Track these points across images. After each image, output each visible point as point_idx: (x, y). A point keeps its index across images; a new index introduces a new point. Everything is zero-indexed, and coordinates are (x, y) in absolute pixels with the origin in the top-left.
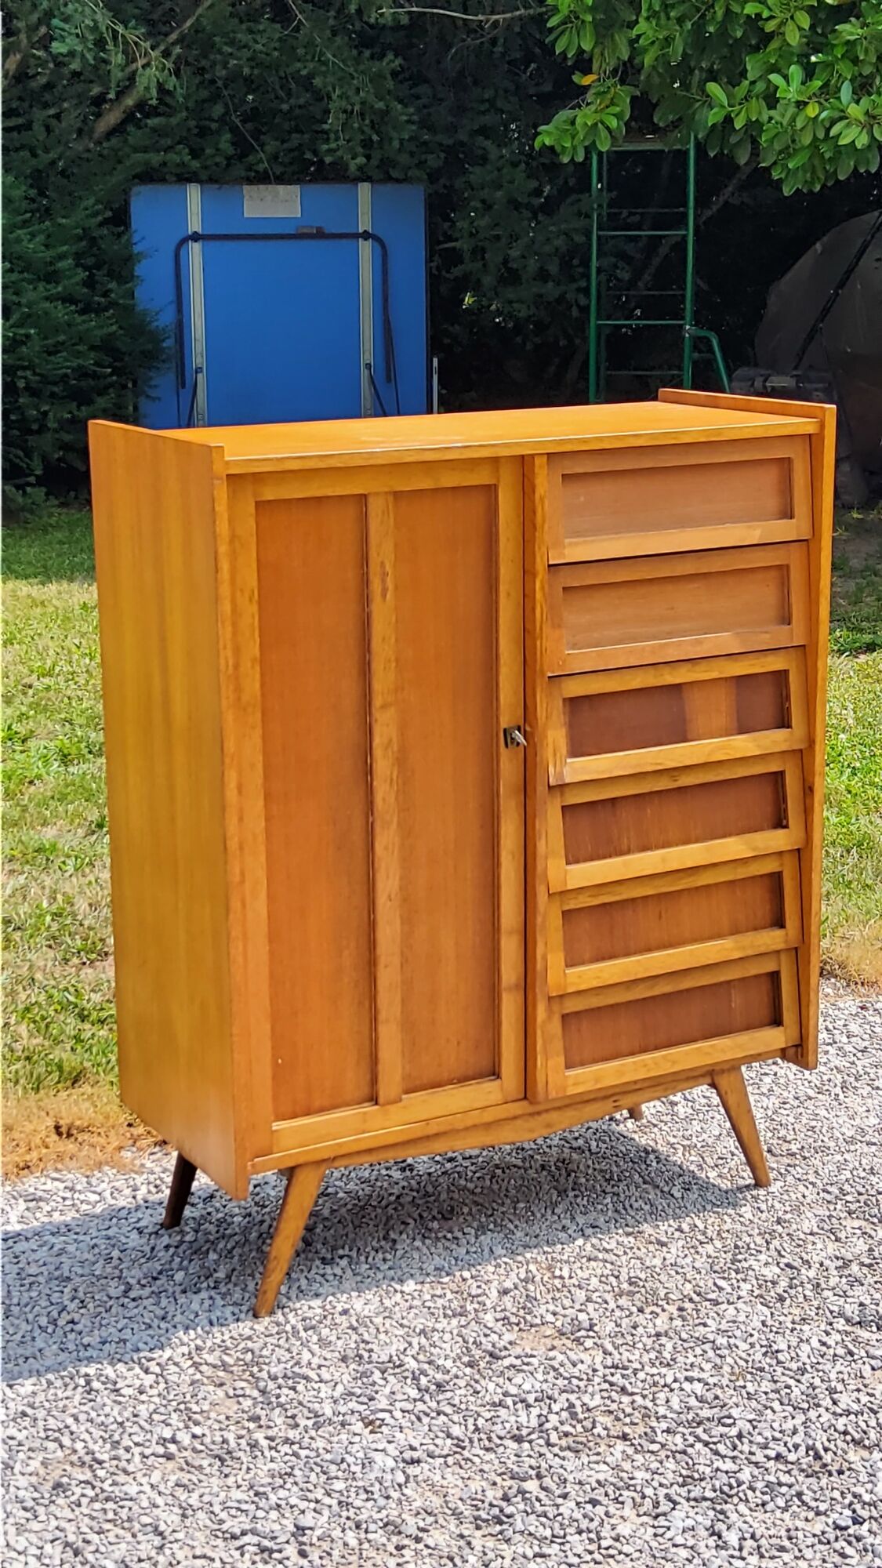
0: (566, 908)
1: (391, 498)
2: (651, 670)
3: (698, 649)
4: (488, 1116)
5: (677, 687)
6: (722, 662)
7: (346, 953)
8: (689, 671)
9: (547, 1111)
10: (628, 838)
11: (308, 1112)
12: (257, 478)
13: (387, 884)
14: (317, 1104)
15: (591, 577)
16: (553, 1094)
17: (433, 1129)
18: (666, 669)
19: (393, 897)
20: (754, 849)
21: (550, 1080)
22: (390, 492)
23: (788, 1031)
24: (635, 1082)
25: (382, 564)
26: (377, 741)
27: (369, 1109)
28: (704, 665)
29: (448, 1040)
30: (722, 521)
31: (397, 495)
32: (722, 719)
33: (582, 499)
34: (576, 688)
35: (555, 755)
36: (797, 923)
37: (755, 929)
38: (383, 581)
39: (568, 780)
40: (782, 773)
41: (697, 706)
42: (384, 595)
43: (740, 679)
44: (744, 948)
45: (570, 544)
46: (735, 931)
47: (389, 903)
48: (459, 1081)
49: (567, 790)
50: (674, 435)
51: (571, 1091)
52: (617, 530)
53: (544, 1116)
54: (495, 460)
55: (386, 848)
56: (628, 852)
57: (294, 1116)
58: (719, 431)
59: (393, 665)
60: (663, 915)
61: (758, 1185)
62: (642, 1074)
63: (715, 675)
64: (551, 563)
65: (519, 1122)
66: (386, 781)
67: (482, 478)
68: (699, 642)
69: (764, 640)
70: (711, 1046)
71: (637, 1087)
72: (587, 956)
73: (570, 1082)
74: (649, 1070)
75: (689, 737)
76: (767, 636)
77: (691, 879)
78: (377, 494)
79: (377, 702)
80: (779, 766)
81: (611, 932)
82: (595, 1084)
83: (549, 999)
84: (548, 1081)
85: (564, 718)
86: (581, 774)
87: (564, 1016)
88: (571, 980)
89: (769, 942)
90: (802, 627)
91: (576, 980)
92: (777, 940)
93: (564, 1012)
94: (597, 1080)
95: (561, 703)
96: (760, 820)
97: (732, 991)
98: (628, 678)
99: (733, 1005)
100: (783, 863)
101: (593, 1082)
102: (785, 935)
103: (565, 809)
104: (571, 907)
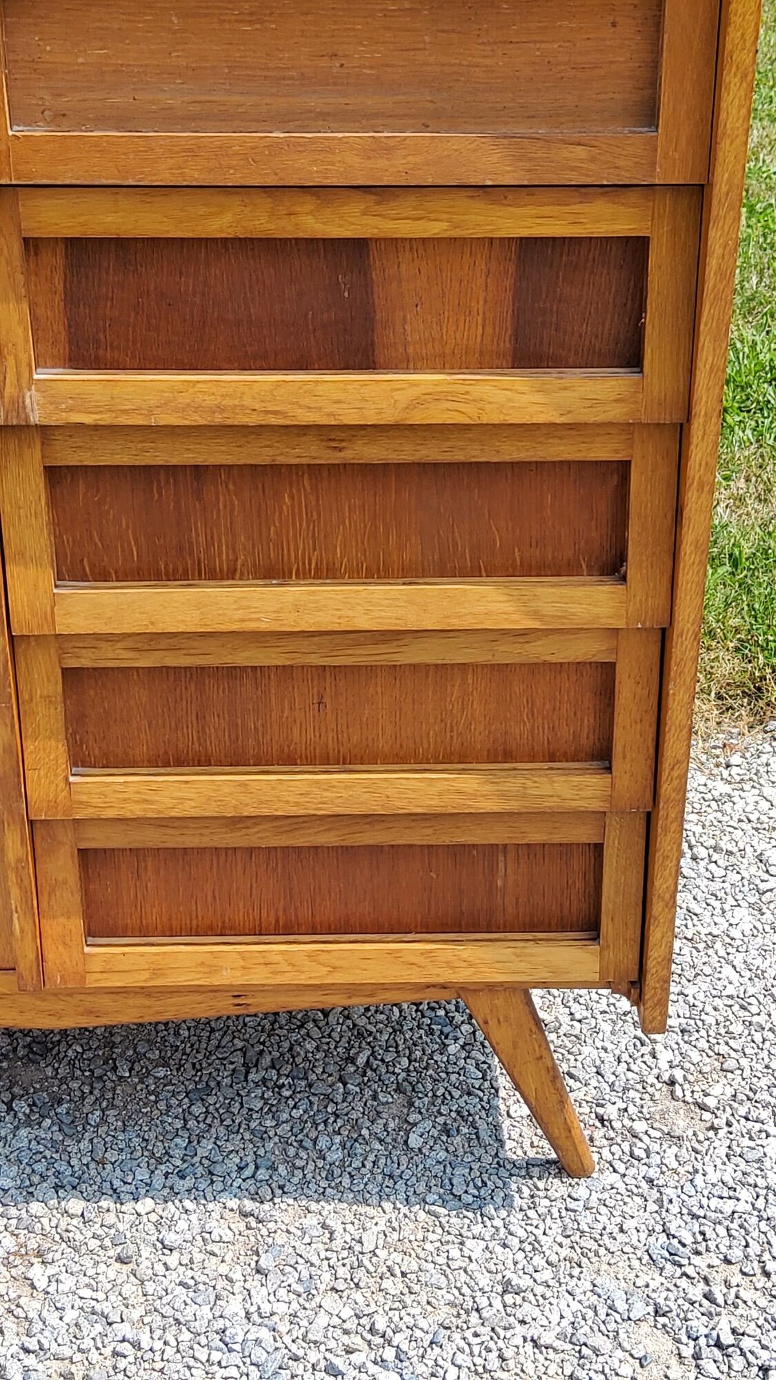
0: (72, 666)
2: (263, 201)
3: (381, 163)
5: (359, 247)
6: (462, 202)
8: (364, 213)
10: (232, 548)
16: (57, 981)
18: (306, 205)
21: (50, 956)
23: (609, 953)
28: (407, 205)
32: (472, 331)
36: (643, 768)
39: (35, 418)
40: (623, 468)
41: (406, 295)
43: (528, 247)
44: (503, 795)
46: (501, 755)
49: (59, 435)
51: (93, 981)
56: (229, 577)
60: (327, 700)
61: (563, 1169)
62: (258, 979)
63: (436, 229)
68: (386, 149)
69: (574, 162)
70: (424, 953)
72: (140, 754)
73: (96, 966)
74: (275, 973)
75: (381, 359)
76: (580, 152)
77: (381, 649)
80: (617, 451)
81: (200, 717)
82: (151, 979)
83: (31, 823)
84: (41, 958)
85: (27, 282)
86: (71, 410)
87: (83, 853)
88: (84, 798)
89: (568, 793)
90: (683, 142)
91: (96, 801)
92: (589, 793)
93: (83, 845)
94: (156, 972)
95: (17, 247)
96: (571, 553)
97: (501, 858)
98: (202, 210)
99: (500, 883)
100: (616, 650)
101: (146, 975)
102: (613, 785)
103: (53, 474)
104: (85, 662)
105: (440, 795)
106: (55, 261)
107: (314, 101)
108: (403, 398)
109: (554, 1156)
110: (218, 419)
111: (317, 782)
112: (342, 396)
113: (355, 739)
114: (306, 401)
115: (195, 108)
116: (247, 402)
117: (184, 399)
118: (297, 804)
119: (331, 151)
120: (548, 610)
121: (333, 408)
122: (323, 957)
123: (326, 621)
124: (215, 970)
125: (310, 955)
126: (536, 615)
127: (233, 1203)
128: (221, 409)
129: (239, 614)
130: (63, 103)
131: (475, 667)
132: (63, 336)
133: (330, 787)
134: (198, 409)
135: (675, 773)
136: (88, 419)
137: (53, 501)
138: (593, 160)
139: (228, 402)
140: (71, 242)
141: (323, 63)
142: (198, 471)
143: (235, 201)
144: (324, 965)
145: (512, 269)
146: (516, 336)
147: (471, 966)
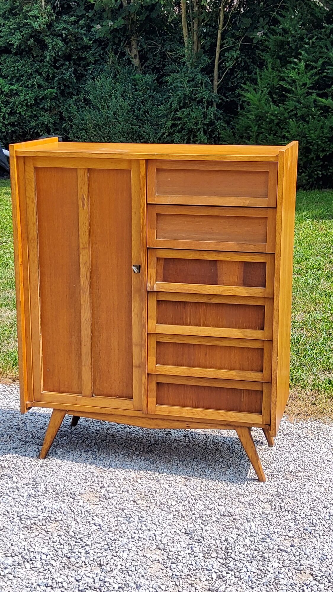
0: (158, 341)
1: (86, 171)
2: (198, 252)
3: (218, 247)
4: (126, 413)
5: (216, 261)
6: (233, 255)
7: (73, 337)
8: (216, 256)
9: (156, 419)
10: (190, 319)
11: (59, 392)
12: (34, 158)
13: (86, 315)
14: (62, 389)
15: (170, 211)
16: (150, 412)
17: (103, 411)
18: (205, 254)
19: (87, 320)
20: (245, 336)
21: (149, 406)
22: (86, 169)
23: (264, 417)
24: (192, 418)
25: (83, 195)
26: (81, 261)
27: (79, 396)
29: (115, 380)
30: (234, 195)
31: (89, 170)
32: (236, 279)
33: (169, 179)
34: (163, 254)
35: (151, 279)
36: (269, 372)
37: (252, 370)
38: (83, 202)
39: (155, 290)
40: (264, 307)
41: (223, 272)
42: (83, 207)
43: (246, 264)
45: (157, 196)
46: (242, 369)
47: (86, 322)
48: (119, 397)
49: (159, 294)
50: (203, 157)
51: (157, 413)
52: (183, 193)
53: (155, 421)
54: (130, 161)
55: (84, 301)
56: (189, 325)
57: (54, 391)
58: (225, 157)
59: (87, 234)
60: (207, 354)
61: (259, 480)
62: (190, 415)
63: (228, 259)
64: (148, 203)
65: (144, 420)
66: (84, 276)
67: (124, 166)
68: (219, 245)
69: (252, 248)
70: (224, 413)
71: (193, 421)
72: (170, 362)
73: (159, 409)
75: (218, 283)
76: (253, 246)
77: (217, 342)
78: (81, 169)
79: (81, 246)
80: (262, 304)
81: (182, 355)
82: (169, 414)
83: (148, 374)
84: (147, 406)
85: (157, 265)
86: (161, 288)
87: (158, 383)
88: (158, 369)
89: (254, 377)
90: (271, 245)
91: (160, 370)
92: (258, 377)
93: (158, 382)
94: (170, 412)
95: (155, 259)
96: (255, 325)
97: (242, 394)
98: (187, 254)
99: (242, 400)
100: (263, 346)
101: (167, 412)
102: (263, 376)
103: (158, 301)
104: (161, 341)
105: (228, 375)
106: (162, 262)
107: (208, 236)
108: (221, 290)
109: (257, 478)
110: (187, 292)
111: (204, 370)
112: (210, 289)
113: (213, 363)
114: (203, 289)
115: (188, 237)
116: (193, 289)
117: (182, 288)
118: (200, 375)
119: (209, 244)
120: (249, 335)
121: (208, 291)
122: (204, 412)
123: (206, 334)
124: (181, 413)
125: (201, 411)
126: (246, 336)
127: (184, 476)
128: (188, 290)
129: (189, 332)
130: (166, 235)
131: (237, 347)
132: (162, 276)
133: (206, 371)
134: (184, 290)
135: (275, 373)
136: (164, 290)
137: (158, 307)
138: (255, 248)
139: (189, 289)
140: (165, 258)
141: (210, 230)
142: (185, 302)
143: (193, 252)
144: (204, 414)
145: (243, 267)
146: (243, 280)
147: (235, 417)
